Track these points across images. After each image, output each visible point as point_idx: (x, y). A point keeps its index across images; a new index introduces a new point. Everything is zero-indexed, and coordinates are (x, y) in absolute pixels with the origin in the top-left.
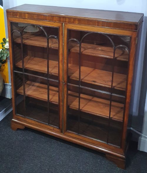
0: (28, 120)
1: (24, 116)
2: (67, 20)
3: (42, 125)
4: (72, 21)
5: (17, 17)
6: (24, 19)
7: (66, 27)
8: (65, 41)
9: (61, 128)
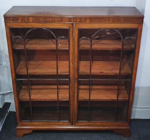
0: (35, 123)
1: (30, 120)
2: (78, 20)
3: (52, 123)
4: (83, 20)
5: (19, 21)
6: (28, 23)
7: (76, 27)
8: (76, 41)
9: (71, 121)
